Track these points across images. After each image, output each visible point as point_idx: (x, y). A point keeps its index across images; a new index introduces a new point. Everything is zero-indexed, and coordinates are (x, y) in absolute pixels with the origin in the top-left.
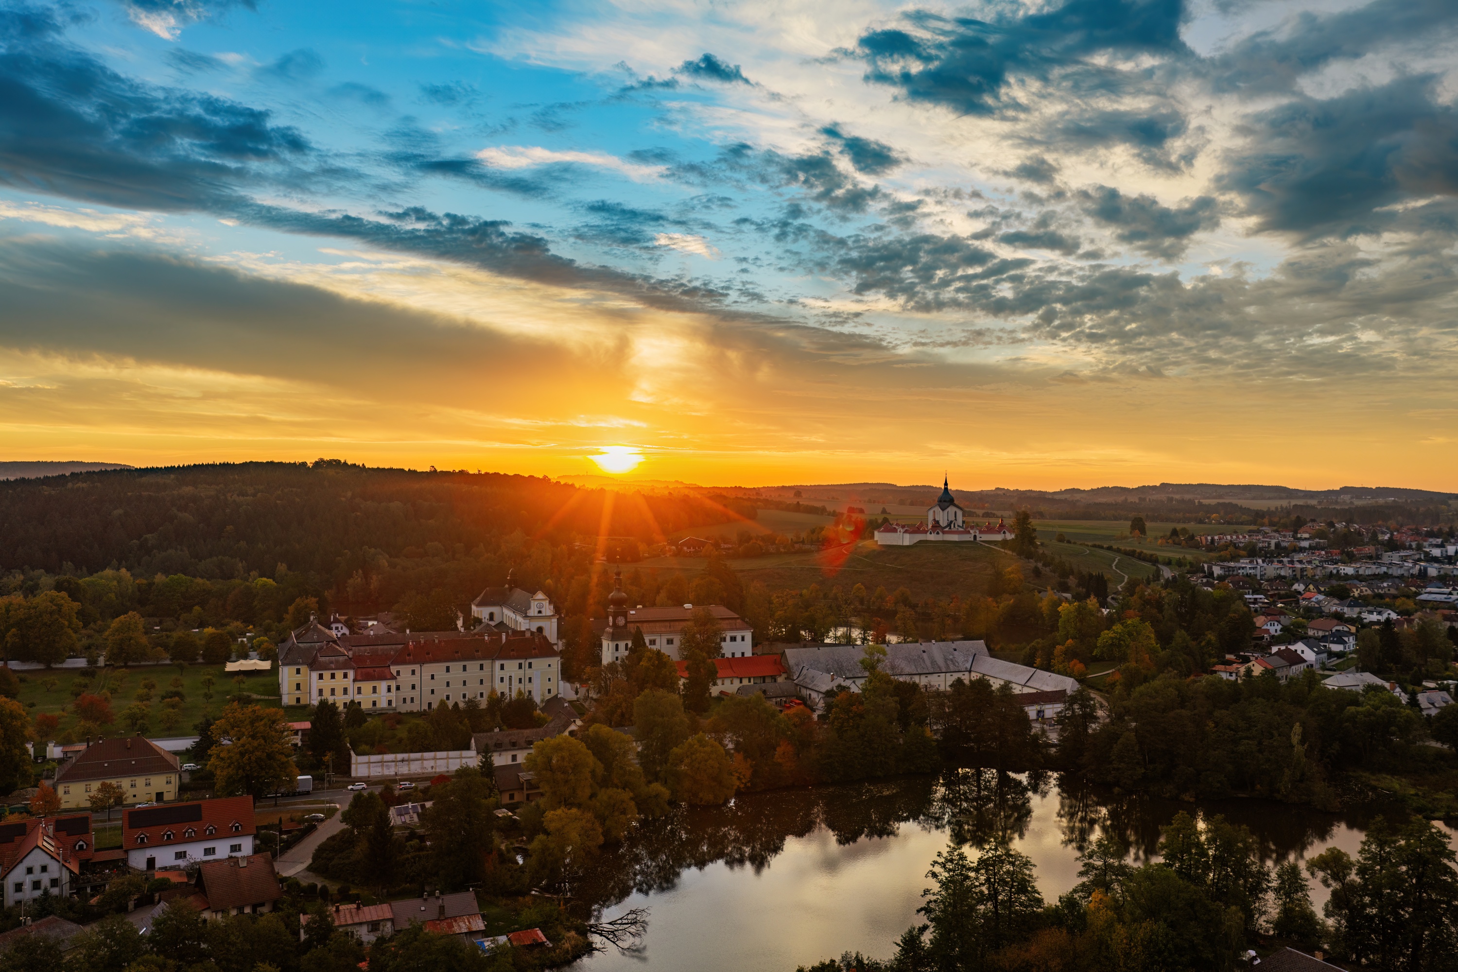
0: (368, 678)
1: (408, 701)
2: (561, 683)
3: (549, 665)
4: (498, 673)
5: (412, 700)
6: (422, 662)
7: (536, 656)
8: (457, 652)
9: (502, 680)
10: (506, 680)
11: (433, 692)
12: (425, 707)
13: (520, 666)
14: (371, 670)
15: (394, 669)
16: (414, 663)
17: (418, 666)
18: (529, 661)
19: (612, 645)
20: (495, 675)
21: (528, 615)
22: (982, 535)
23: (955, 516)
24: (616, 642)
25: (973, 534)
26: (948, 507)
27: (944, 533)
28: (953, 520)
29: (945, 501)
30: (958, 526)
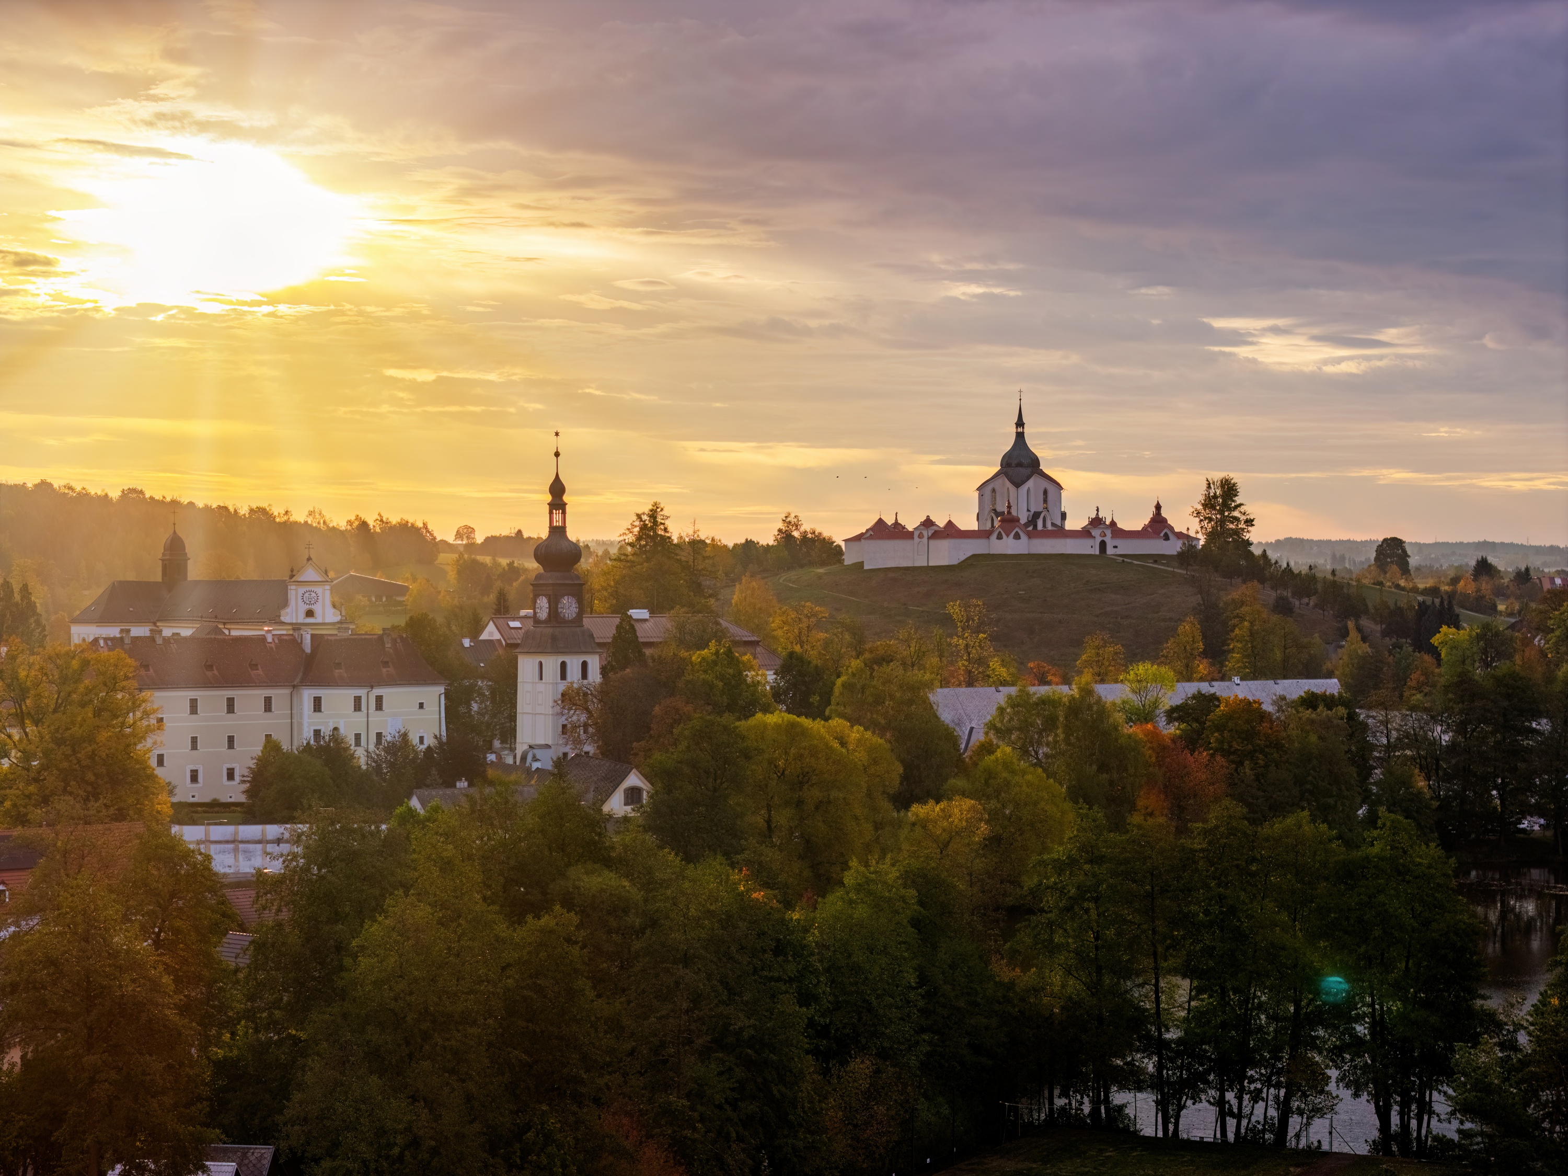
3: (421, 706)
4: (309, 720)
7: (395, 683)
8: (211, 668)
9: (317, 735)
10: (327, 738)
13: (357, 707)
18: (377, 691)
19: (551, 664)
20: (300, 724)
21: (282, 619)
22: (1117, 542)
23: (1045, 501)
24: (561, 659)
25: (1099, 539)
26: (1028, 478)
27: (1030, 536)
28: (1040, 509)
29: (1020, 465)
30: (1053, 524)
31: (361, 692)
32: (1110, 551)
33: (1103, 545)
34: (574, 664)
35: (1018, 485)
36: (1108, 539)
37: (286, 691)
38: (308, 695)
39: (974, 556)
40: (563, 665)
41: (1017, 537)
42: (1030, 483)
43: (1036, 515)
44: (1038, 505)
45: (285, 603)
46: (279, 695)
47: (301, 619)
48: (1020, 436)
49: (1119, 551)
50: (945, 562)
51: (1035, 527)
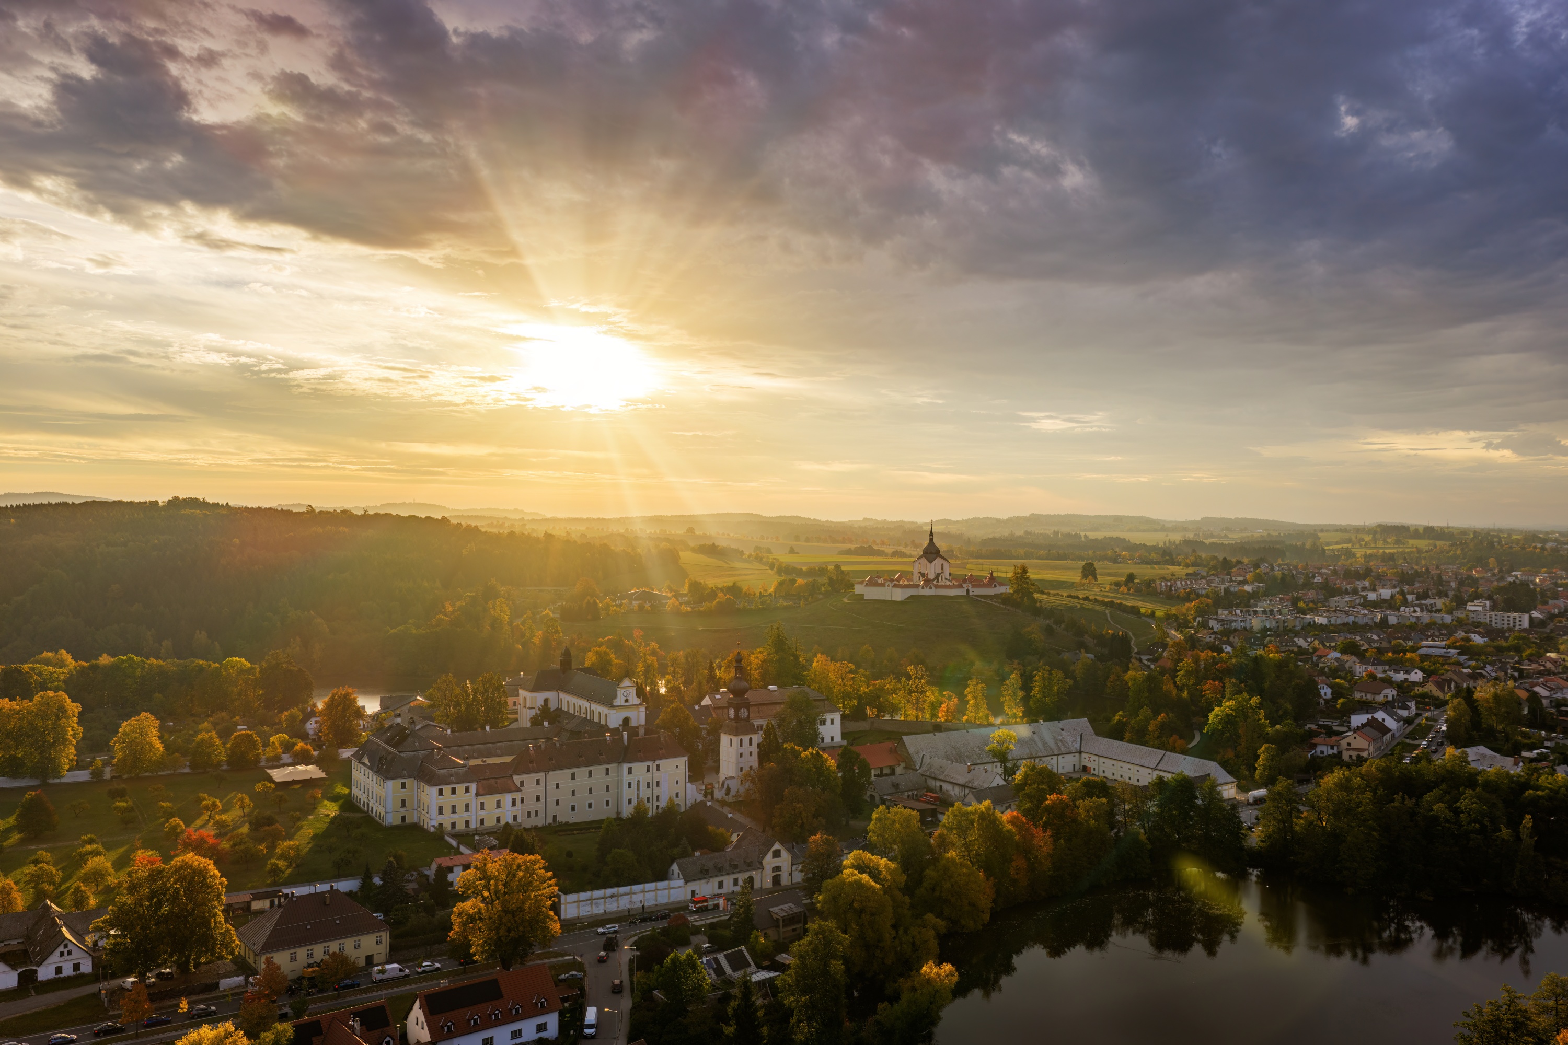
0: (491, 791)
1: (533, 814)
2: (689, 785)
3: (677, 767)
4: (626, 778)
5: (537, 812)
6: (547, 770)
7: (664, 757)
8: (581, 757)
9: (630, 785)
10: (634, 786)
11: (558, 802)
12: (550, 820)
13: (648, 770)
14: (492, 782)
15: (517, 779)
16: (540, 771)
17: (543, 774)
18: (657, 762)
19: (736, 740)
20: (622, 780)
21: (615, 704)
22: (974, 589)
23: (942, 569)
24: (740, 737)
25: (966, 588)
26: (935, 559)
27: (937, 587)
28: (940, 572)
29: (931, 553)
30: (946, 579)
31: (650, 763)
32: (971, 593)
33: (968, 591)
34: (746, 739)
35: (930, 562)
36: (970, 588)
37: (615, 765)
38: (625, 767)
39: (912, 597)
40: (741, 740)
41: (931, 588)
42: (936, 561)
43: (938, 575)
44: (939, 571)
45: (615, 697)
46: (612, 767)
47: (623, 703)
48: (931, 540)
49: (975, 593)
50: (899, 599)
51: (938, 581)
